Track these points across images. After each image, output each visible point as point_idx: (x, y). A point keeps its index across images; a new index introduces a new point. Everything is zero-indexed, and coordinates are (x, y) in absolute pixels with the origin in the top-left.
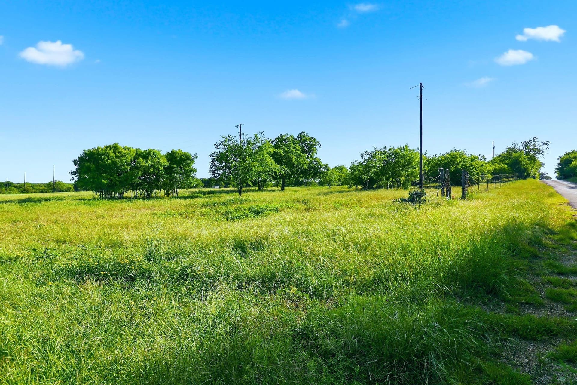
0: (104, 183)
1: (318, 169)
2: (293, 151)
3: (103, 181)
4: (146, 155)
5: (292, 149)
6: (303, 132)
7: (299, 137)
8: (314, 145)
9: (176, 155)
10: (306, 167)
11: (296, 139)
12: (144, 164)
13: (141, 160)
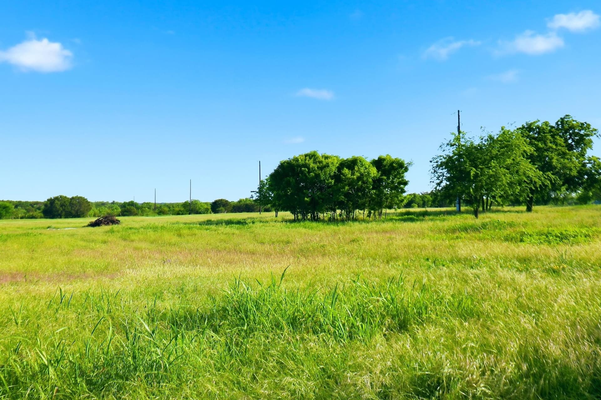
0: (307, 201)
1: (596, 175)
2: (552, 148)
3: (306, 199)
4: (352, 164)
5: (550, 145)
6: (567, 116)
7: (559, 123)
8: (588, 135)
9: (385, 163)
10: (574, 173)
11: (554, 127)
12: (349, 176)
13: (346, 171)
